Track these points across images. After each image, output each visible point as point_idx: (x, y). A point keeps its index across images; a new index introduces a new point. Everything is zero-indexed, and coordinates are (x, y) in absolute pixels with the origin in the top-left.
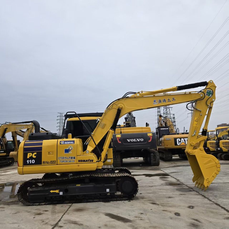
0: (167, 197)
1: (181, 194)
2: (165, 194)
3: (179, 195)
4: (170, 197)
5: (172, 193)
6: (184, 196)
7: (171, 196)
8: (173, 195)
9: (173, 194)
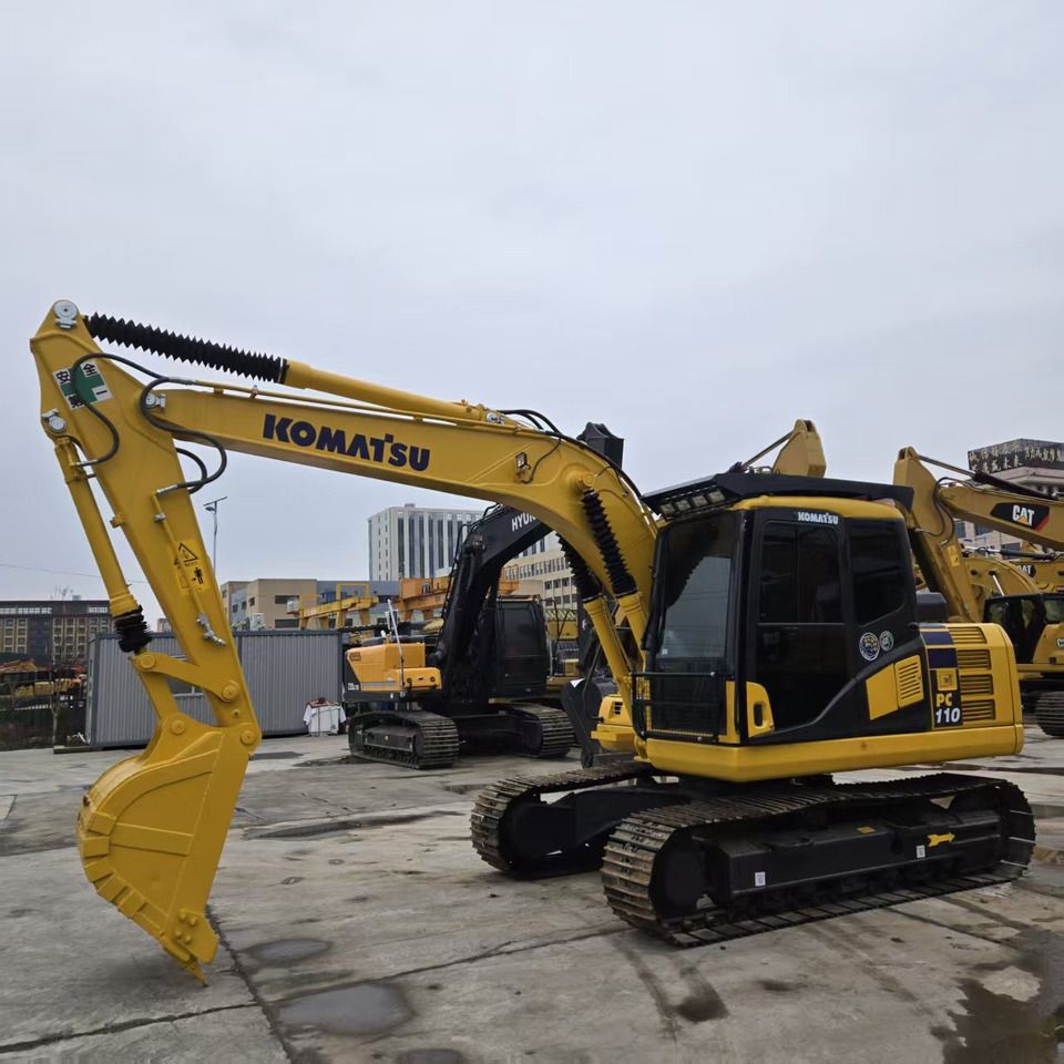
0: (375, 898)
1: (312, 924)
2: (385, 911)
3: (323, 917)
4: (363, 899)
5: (355, 919)
6: (303, 916)
7: (357, 906)
8: (349, 914)
9: (350, 917)
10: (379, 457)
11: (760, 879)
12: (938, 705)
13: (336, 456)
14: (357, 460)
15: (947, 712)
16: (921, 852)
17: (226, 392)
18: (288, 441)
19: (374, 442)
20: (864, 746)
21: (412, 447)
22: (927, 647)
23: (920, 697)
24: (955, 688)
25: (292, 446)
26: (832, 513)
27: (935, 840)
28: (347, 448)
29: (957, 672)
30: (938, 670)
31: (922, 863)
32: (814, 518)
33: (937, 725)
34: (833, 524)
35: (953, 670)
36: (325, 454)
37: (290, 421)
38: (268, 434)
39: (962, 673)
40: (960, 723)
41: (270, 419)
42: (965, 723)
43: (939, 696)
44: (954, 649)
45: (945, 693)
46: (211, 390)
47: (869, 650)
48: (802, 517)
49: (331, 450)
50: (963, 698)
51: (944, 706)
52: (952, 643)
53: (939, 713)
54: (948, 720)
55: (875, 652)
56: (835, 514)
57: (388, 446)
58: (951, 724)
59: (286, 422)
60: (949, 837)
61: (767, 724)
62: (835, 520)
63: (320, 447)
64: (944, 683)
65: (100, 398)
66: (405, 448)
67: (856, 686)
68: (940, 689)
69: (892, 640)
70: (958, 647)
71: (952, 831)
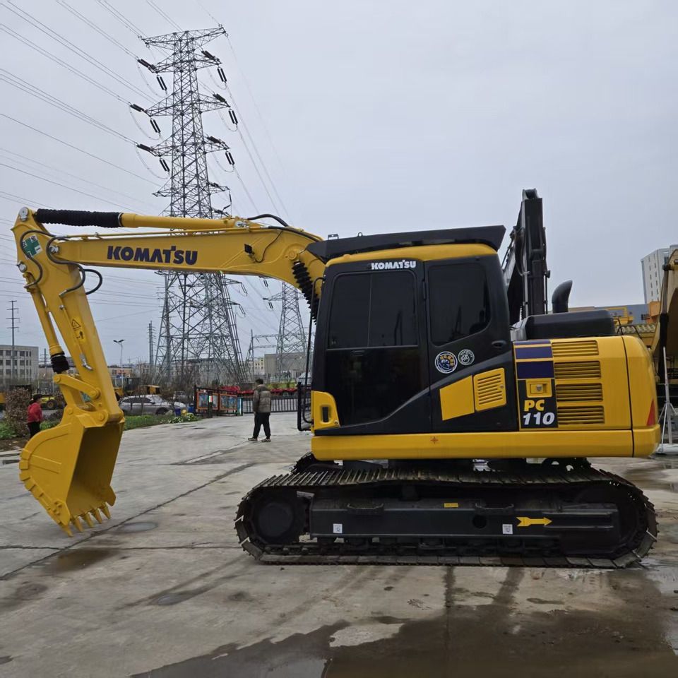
10: (168, 261)
11: (338, 528)
12: (526, 409)
13: (144, 263)
14: (156, 264)
15: (538, 416)
16: (507, 529)
17: (89, 238)
18: (119, 259)
19: (165, 252)
20: (435, 440)
21: (187, 252)
22: (517, 361)
23: (502, 402)
24: (550, 395)
25: (122, 262)
26: (408, 260)
27: (525, 522)
28: (150, 258)
29: (553, 382)
30: (527, 380)
31: (508, 537)
32: (389, 266)
33: (524, 426)
34: (410, 268)
35: (548, 380)
36: (139, 263)
37: (120, 247)
38: (109, 257)
39: (557, 382)
40: (554, 425)
41: (110, 248)
42: (559, 426)
43: (527, 402)
44: (552, 362)
45: (536, 400)
46: (80, 238)
47: (445, 365)
48: (374, 266)
49: (142, 260)
50: (559, 405)
51: (533, 411)
52: (551, 357)
53: (527, 417)
54: (538, 422)
55: (451, 367)
56: (413, 260)
57: (173, 253)
58: (542, 426)
59: (118, 248)
60: (545, 522)
61: (334, 420)
62: (413, 265)
63: (136, 259)
64: (535, 391)
65: (38, 252)
66: (182, 252)
67: (429, 394)
68: (529, 397)
69: (473, 356)
70: (555, 360)
71: (549, 517)
